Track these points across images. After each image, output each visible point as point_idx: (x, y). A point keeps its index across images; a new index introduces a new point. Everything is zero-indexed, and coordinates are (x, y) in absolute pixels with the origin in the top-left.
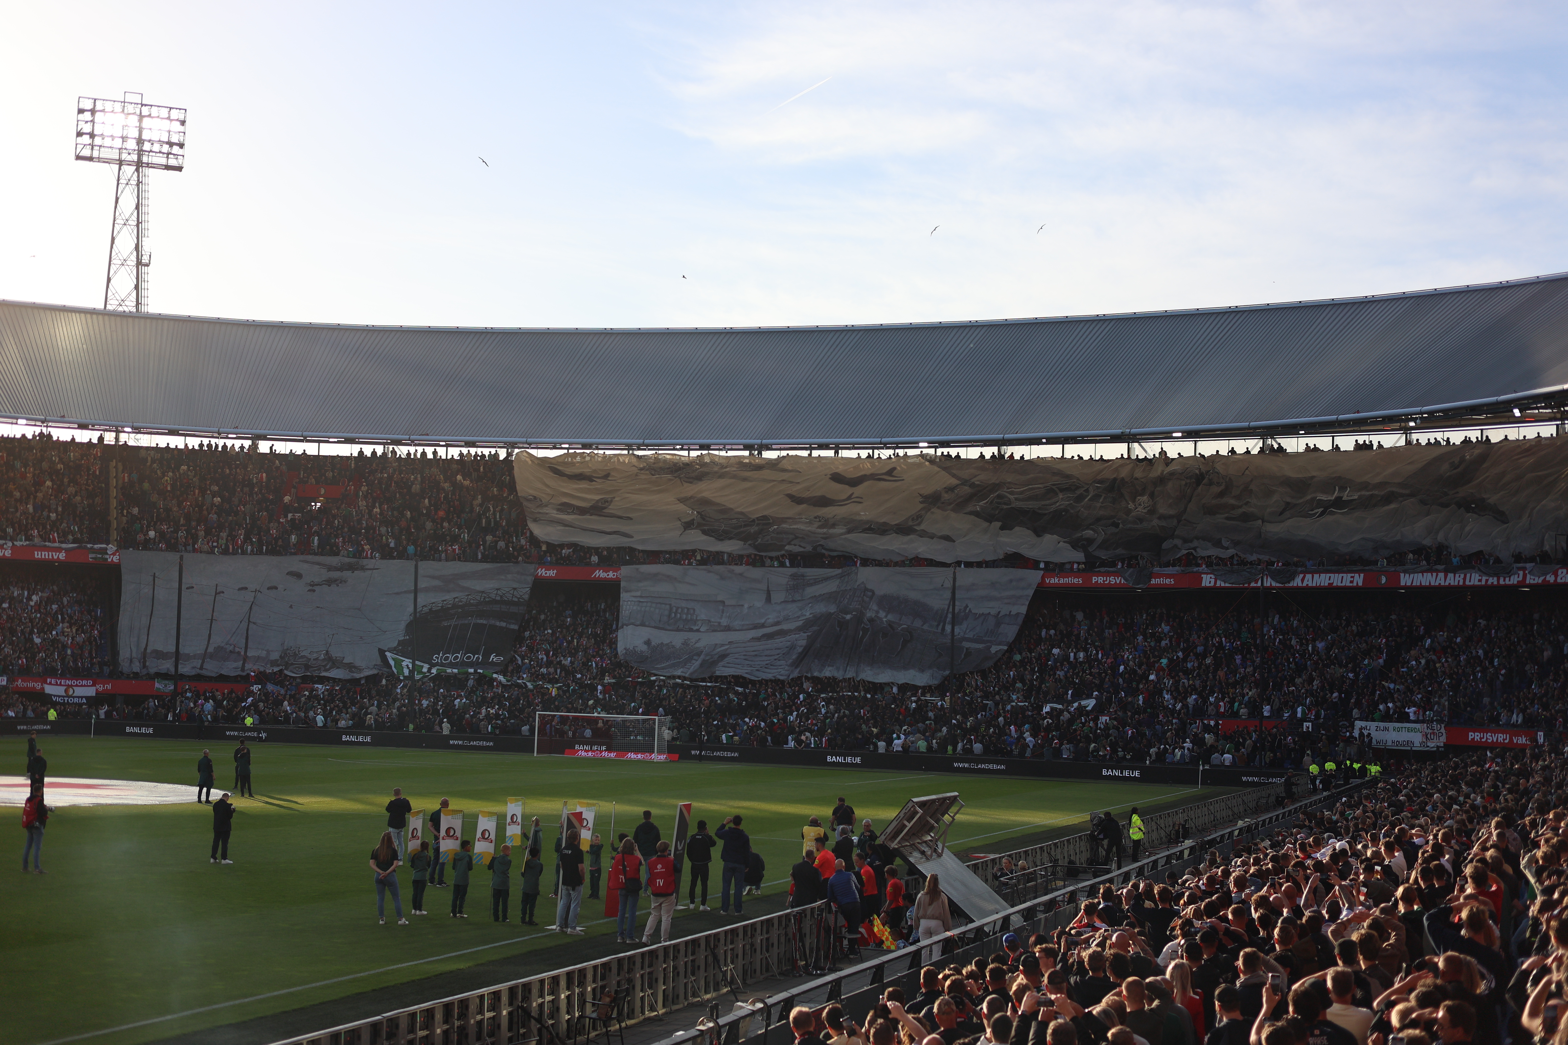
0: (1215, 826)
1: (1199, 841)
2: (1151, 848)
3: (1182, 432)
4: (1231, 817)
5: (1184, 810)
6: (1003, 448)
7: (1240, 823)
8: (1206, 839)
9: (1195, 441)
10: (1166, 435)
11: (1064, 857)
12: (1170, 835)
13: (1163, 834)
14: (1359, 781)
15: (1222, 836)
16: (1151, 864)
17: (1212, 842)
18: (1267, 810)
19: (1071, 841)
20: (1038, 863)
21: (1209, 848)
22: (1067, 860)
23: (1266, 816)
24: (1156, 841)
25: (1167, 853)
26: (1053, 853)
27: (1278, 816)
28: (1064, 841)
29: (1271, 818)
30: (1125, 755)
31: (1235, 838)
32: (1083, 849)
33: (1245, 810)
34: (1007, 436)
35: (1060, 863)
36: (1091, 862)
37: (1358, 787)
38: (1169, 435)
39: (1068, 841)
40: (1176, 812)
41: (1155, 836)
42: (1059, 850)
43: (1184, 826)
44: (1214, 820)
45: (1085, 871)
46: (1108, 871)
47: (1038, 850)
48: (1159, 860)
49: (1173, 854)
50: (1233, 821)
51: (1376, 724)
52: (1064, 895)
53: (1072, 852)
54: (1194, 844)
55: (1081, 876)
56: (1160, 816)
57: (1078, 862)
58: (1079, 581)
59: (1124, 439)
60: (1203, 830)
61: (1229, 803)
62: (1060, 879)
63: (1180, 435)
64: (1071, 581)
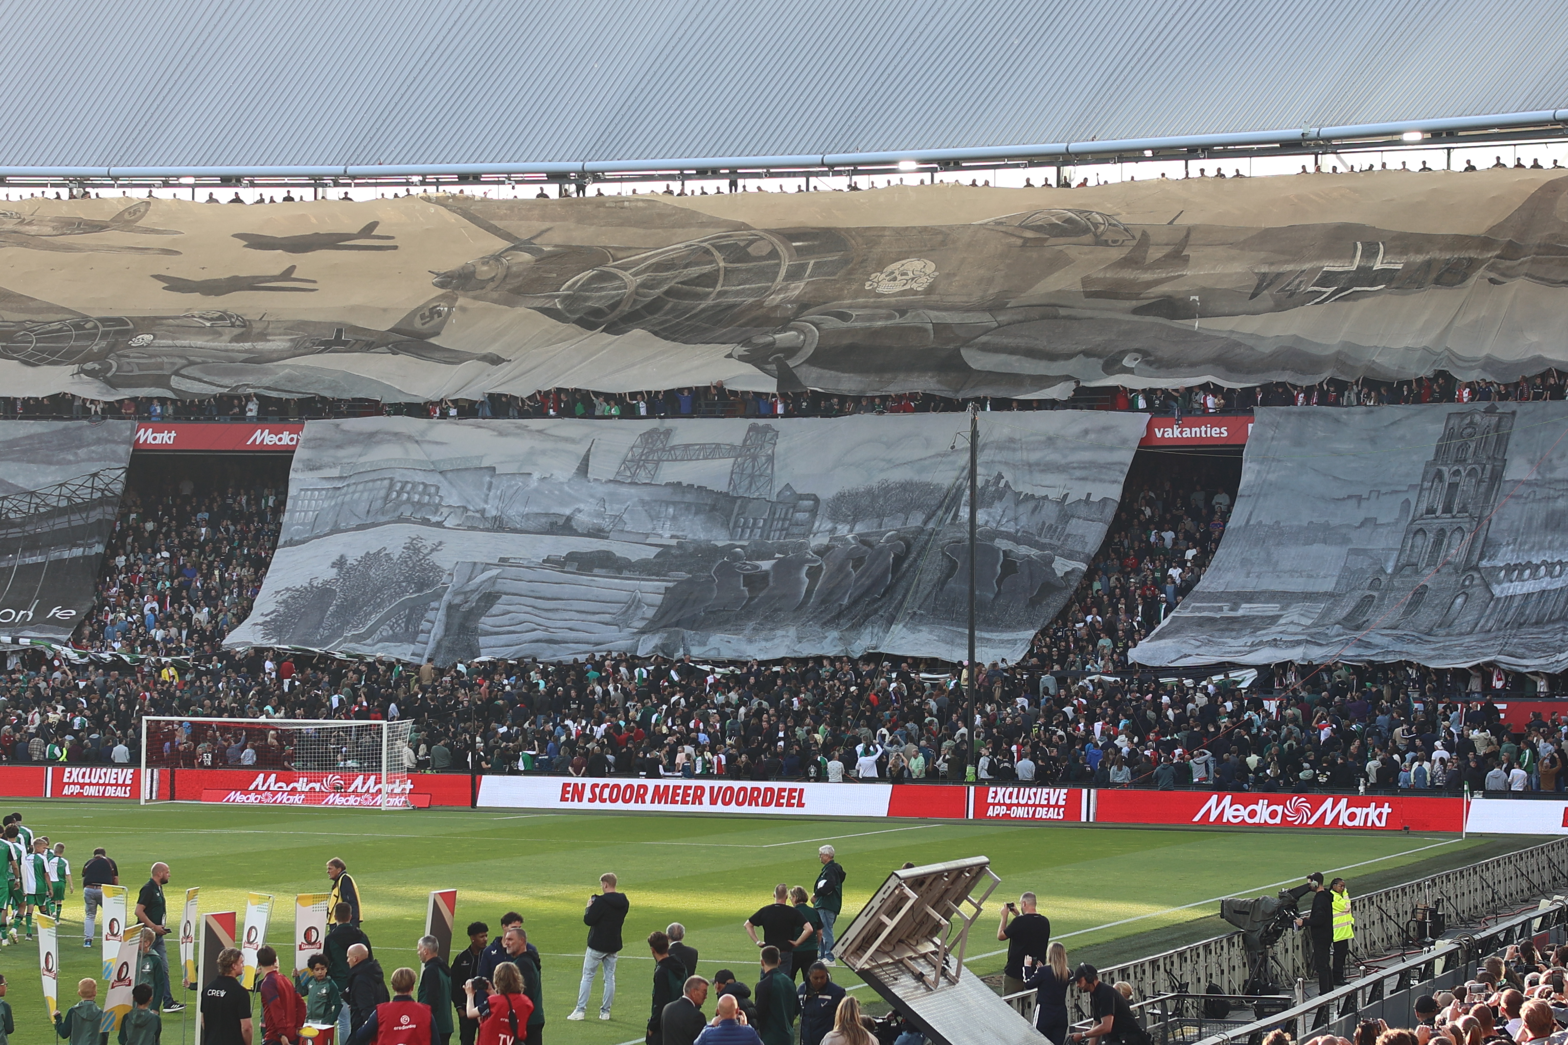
0: (1494, 911)
1: (1463, 940)
2: (1369, 956)
3: (1424, 131)
4: (1527, 894)
5: (1433, 880)
6: (1067, 170)
7: (1545, 906)
8: (1477, 937)
9: (1449, 149)
10: (1389, 138)
11: (1199, 980)
12: (1407, 932)
13: (1393, 929)
15: (1510, 931)
16: (1369, 989)
17: (1490, 944)
19: (1213, 947)
20: (1148, 992)
21: (1485, 954)
22: (1204, 984)
24: (1379, 944)
25: (1402, 966)
26: (1176, 972)
28: (1197, 948)
30: (1316, 776)
31: (1534, 934)
32: (1237, 962)
33: (1555, 879)
34: (1075, 146)
35: (1191, 991)
36: (1251, 987)
38: (1396, 138)
39: (1206, 947)
40: (1418, 885)
41: (1376, 933)
42: (1188, 966)
43: (1433, 913)
44: (1493, 900)
45: (1241, 1007)
46: (1286, 1005)
47: (1147, 967)
48: (1386, 982)
49: (1414, 967)
50: (1529, 900)
53: (1214, 970)
54: (1454, 946)
55: (1233, 1016)
56: (1387, 894)
57: (1226, 988)
58: (1221, 433)
59: (1308, 146)
60: (1472, 919)
61: (1521, 865)
62: (1192, 1023)
63: (1418, 136)
64: (1206, 432)
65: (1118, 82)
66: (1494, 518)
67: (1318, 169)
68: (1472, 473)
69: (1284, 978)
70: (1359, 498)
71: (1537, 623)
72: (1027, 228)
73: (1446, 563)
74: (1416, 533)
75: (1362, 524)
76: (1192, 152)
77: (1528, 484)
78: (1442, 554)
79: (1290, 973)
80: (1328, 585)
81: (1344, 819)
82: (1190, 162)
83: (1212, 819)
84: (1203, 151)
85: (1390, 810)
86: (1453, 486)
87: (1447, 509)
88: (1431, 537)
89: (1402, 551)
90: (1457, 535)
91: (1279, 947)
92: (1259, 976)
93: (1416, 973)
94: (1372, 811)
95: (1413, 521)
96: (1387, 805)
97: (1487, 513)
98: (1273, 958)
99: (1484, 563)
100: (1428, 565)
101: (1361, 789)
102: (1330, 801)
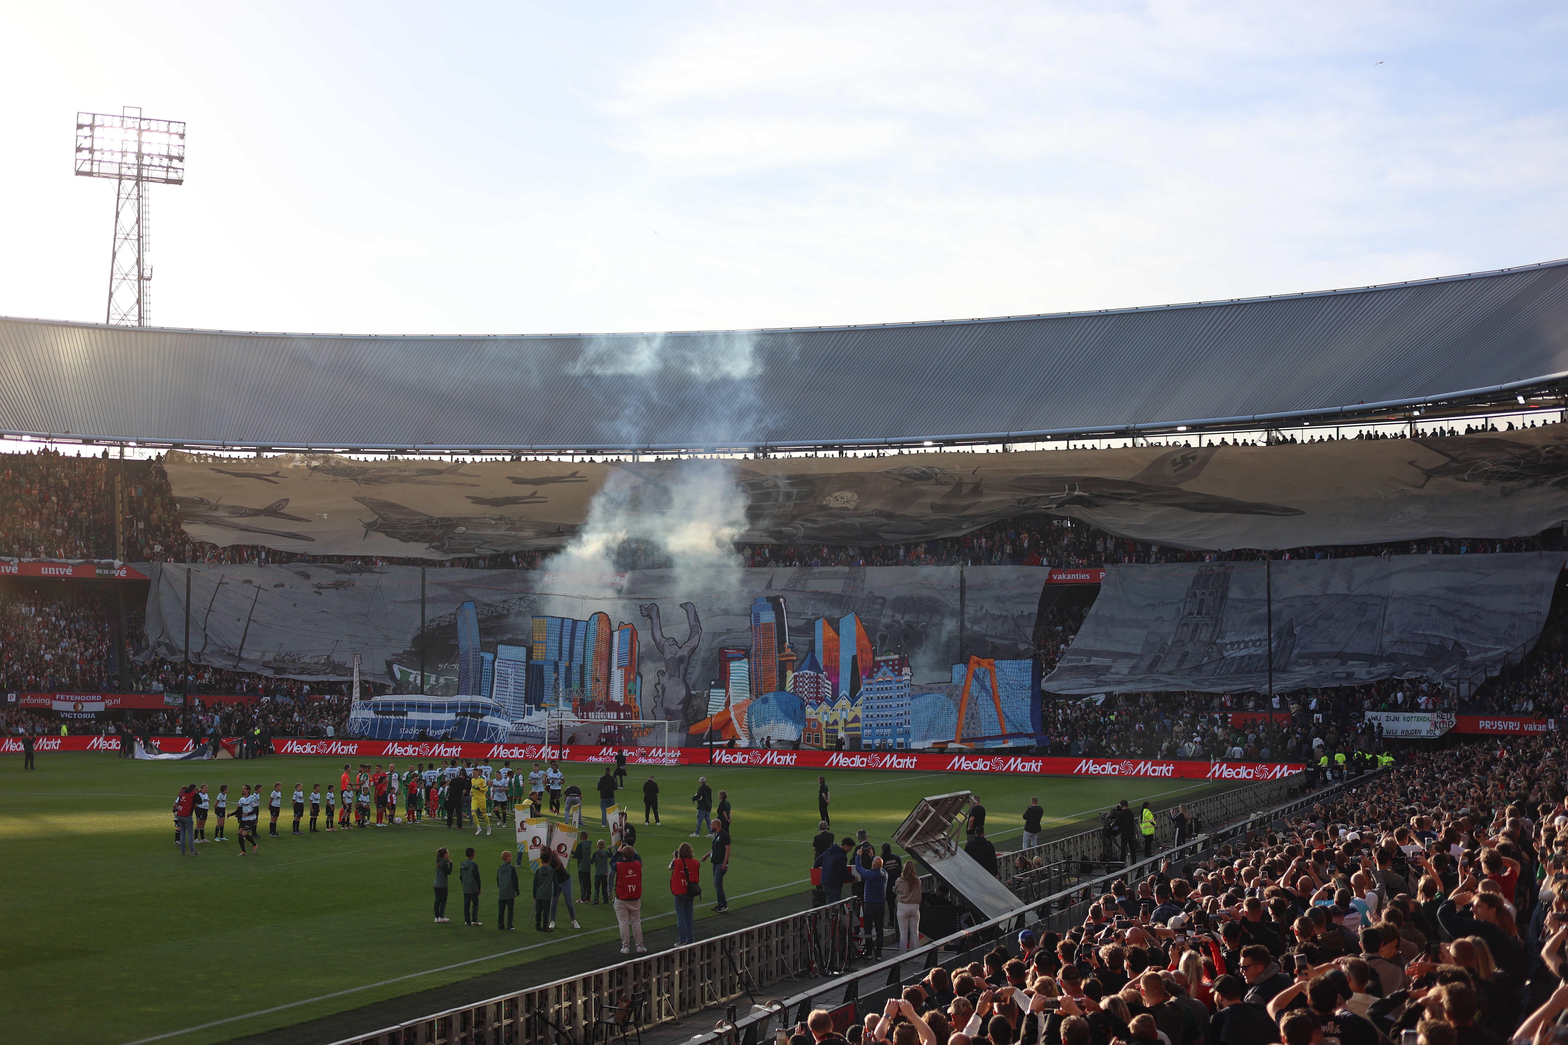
0: (1227, 819)
1: (1212, 834)
3: (1188, 426)
4: (1243, 810)
6: (1008, 446)
7: (1253, 816)
8: (1219, 832)
9: (1201, 434)
10: (1170, 429)
11: (1077, 854)
14: (1371, 771)
15: (1235, 829)
17: (1225, 836)
18: (1279, 802)
20: (1052, 860)
21: (1222, 841)
22: (1080, 856)
23: (1279, 809)
26: (1066, 850)
27: (1290, 808)
28: (1076, 838)
29: (1283, 811)
30: (1136, 750)
31: (1247, 831)
33: (1258, 803)
34: (1012, 433)
35: (1074, 859)
36: (1104, 858)
37: (1369, 778)
38: (1174, 429)
39: (1081, 837)
42: (1072, 847)
44: (1227, 814)
45: (1098, 867)
47: (1051, 846)
50: (1245, 814)
51: (1386, 714)
52: (1078, 891)
53: (1085, 848)
54: (1207, 837)
55: (1095, 872)
58: (1087, 577)
60: (1216, 823)
61: (1241, 796)
62: (1074, 876)
64: (1079, 576)
66: (1224, 619)
67: (1134, 445)
68: (1211, 594)
70: (1154, 606)
71: (1250, 671)
73: (1199, 641)
74: (1184, 625)
75: (1156, 620)
77: (1241, 601)
78: (1197, 636)
80: (1138, 650)
81: (1150, 772)
83: (1083, 772)
85: (1173, 768)
87: (1200, 613)
88: (1191, 627)
89: (1176, 634)
90: (1205, 627)
93: (1188, 851)
94: (1164, 768)
95: (1182, 618)
96: (1172, 765)
97: (1220, 616)
99: (1219, 641)
100: (1189, 641)
101: (1159, 757)
102: (1143, 763)
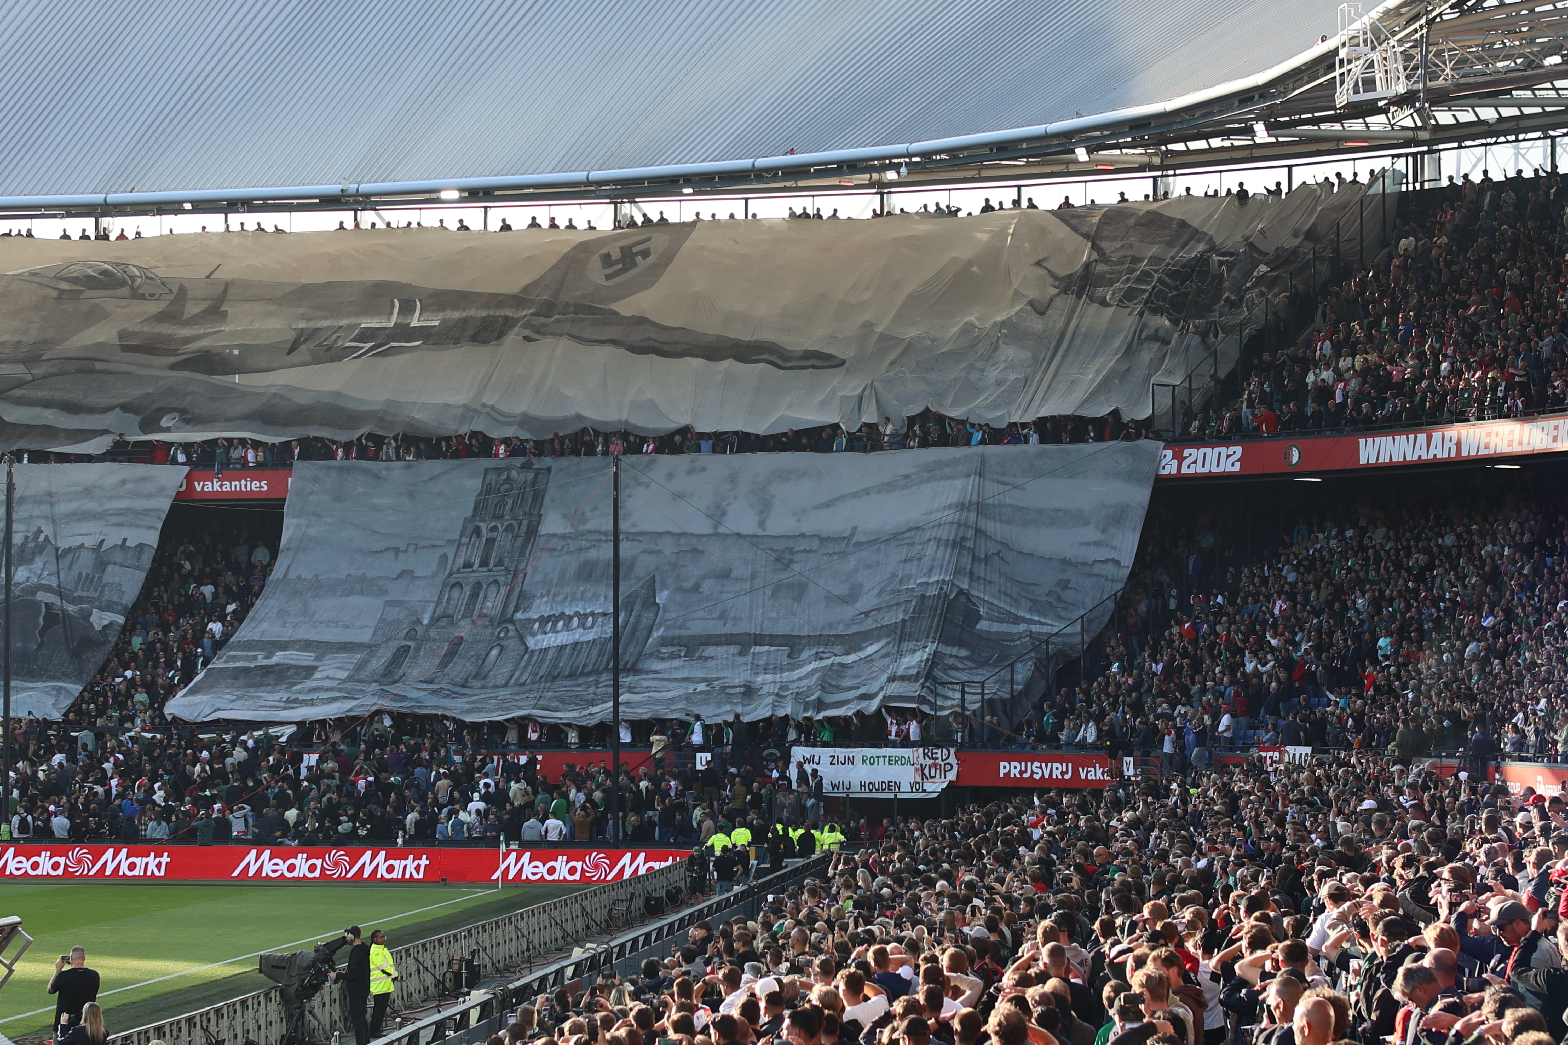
0: (529, 961)
1: (498, 990)
2: (406, 1008)
3: (461, 190)
4: (561, 942)
5: (469, 931)
6: (105, 222)
7: (578, 954)
8: (511, 986)
9: (486, 208)
10: (427, 196)
11: (236, 1036)
12: (444, 983)
13: (429, 980)
14: (800, 862)
15: (543, 979)
16: (405, 1041)
17: (525, 993)
18: (629, 925)
19: (250, 1002)
21: (519, 1003)
22: (240, 1041)
23: (627, 937)
24: (415, 996)
25: (437, 1017)
26: (213, 1029)
27: (648, 935)
28: (234, 1004)
29: (635, 940)
30: (355, 829)
31: (567, 982)
32: (274, 1017)
33: (588, 927)
34: (113, 198)
36: (290, 1041)
37: (799, 874)
38: (434, 196)
39: (244, 1002)
40: (455, 936)
41: (413, 984)
42: (225, 1022)
43: (469, 963)
44: (528, 949)
48: (422, 1033)
49: (450, 1018)
50: (564, 950)
51: (831, 751)
53: (251, 1025)
54: (489, 996)
56: (424, 945)
58: (261, 487)
59: (347, 203)
60: (507, 968)
63: (455, 195)
64: (246, 486)
65: (157, 134)
66: (529, 571)
67: (357, 225)
68: (509, 528)
69: (321, 1032)
70: (397, 551)
71: (571, 676)
72: (62, 279)
73: (482, 616)
74: (453, 587)
75: (400, 576)
76: (231, 205)
77: (564, 537)
78: (478, 607)
79: (328, 1027)
80: (365, 637)
81: (382, 871)
82: (230, 216)
83: (251, 874)
84: (243, 205)
85: (428, 862)
86: (491, 542)
87: (484, 563)
88: (467, 590)
89: (438, 603)
90: (493, 588)
91: (316, 1001)
92: (296, 1031)
93: (452, 1024)
94: (410, 863)
95: (450, 574)
96: (424, 857)
97: (522, 566)
98: (310, 1012)
99: (519, 615)
100: (464, 617)
101: (400, 841)
102: (368, 854)
